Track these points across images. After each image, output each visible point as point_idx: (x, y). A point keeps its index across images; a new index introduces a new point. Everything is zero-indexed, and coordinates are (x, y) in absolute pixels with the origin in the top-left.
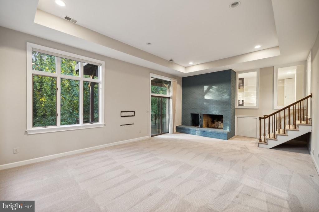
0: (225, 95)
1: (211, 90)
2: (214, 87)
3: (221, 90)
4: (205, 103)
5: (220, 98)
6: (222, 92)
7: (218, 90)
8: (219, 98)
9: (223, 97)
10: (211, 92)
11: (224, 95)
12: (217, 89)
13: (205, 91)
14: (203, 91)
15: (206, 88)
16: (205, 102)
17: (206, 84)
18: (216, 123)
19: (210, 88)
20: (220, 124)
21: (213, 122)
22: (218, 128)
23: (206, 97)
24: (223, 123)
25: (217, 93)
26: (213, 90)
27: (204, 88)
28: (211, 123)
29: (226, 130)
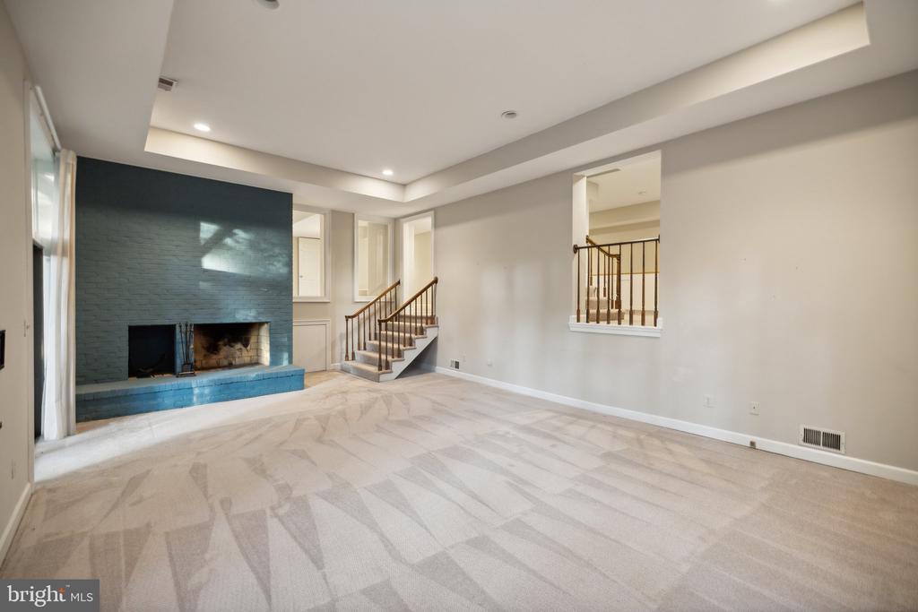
0: (275, 263)
1: (228, 241)
2: (241, 234)
3: (264, 246)
4: (203, 285)
5: (262, 270)
6: (266, 254)
7: (252, 245)
8: (258, 271)
9: (271, 267)
10: (230, 249)
11: (272, 264)
12: (250, 241)
13: (203, 242)
14: (197, 238)
15: (207, 230)
16: (204, 281)
17: (210, 219)
18: (225, 350)
19: (227, 232)
20: (238, 353)
21: (213, 349)
22: (230, 366)
23: (211, 263)
24: (249, 348)
25: (250, 253)
26: (237, 242)
27: (198, 230)
28: (204, 352)
29: (281, 364)
